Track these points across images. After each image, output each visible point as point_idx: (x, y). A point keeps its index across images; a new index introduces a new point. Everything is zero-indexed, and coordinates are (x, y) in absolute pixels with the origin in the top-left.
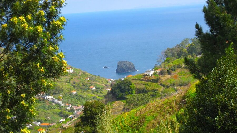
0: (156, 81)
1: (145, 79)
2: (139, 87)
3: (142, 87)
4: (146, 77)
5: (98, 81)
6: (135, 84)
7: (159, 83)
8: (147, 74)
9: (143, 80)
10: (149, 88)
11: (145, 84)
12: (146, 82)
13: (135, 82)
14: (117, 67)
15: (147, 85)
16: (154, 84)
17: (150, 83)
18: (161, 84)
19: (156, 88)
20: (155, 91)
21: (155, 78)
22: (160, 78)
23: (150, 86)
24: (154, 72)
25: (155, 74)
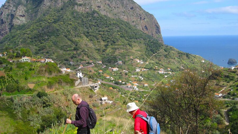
0: (234, 72)
1: (229, 71)
2: (225, 74)
3: (227, 74)
4: (230, 70)
5: (215, 67)
6: (224, 73)
7: (236, 74)
8: (230, 68)
9: (228, 71)
10: (230, 75)
11: (229, 73)
12: (229, 72)
13: (224, 72)
14: (228, 61)
15: (230, 74)
16: (233, 74)
17: (231, 73)
18: (237, 74)
19: (234, 76)
20: (233, 77)
21: (234, 71)
22: (237, 71)
23: (231, 74)
24: (234, 67)
25: (235, 69)
